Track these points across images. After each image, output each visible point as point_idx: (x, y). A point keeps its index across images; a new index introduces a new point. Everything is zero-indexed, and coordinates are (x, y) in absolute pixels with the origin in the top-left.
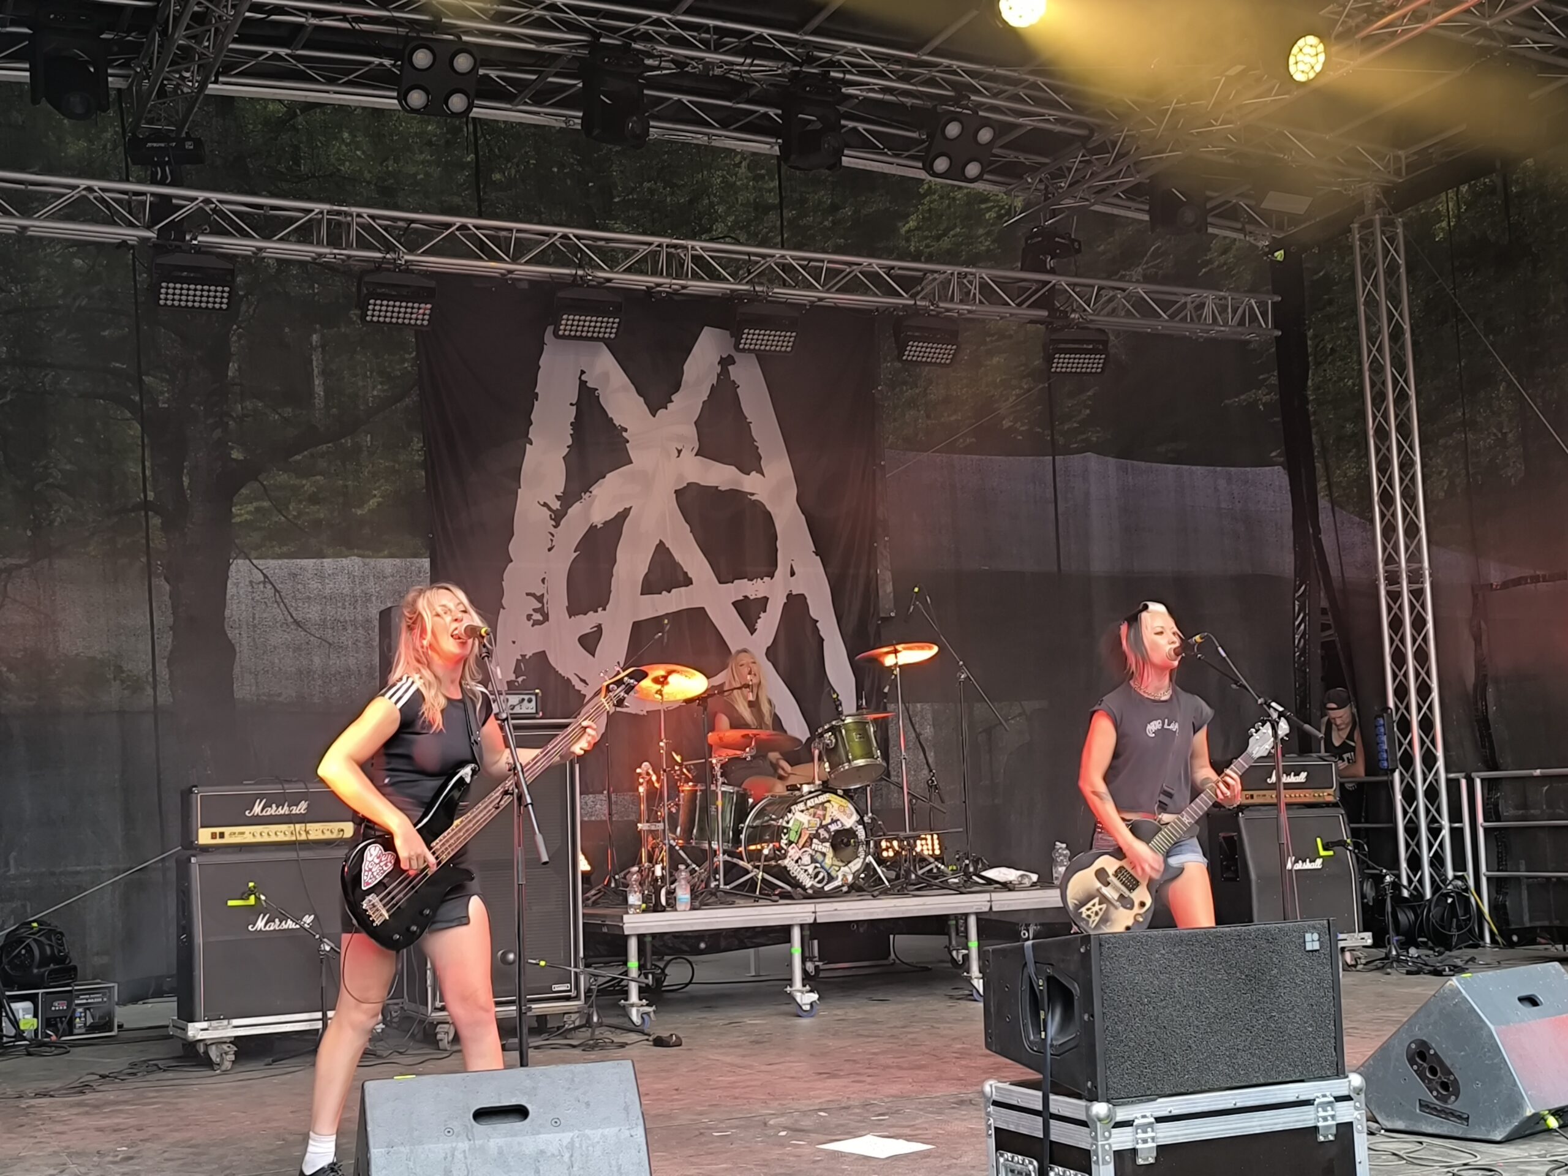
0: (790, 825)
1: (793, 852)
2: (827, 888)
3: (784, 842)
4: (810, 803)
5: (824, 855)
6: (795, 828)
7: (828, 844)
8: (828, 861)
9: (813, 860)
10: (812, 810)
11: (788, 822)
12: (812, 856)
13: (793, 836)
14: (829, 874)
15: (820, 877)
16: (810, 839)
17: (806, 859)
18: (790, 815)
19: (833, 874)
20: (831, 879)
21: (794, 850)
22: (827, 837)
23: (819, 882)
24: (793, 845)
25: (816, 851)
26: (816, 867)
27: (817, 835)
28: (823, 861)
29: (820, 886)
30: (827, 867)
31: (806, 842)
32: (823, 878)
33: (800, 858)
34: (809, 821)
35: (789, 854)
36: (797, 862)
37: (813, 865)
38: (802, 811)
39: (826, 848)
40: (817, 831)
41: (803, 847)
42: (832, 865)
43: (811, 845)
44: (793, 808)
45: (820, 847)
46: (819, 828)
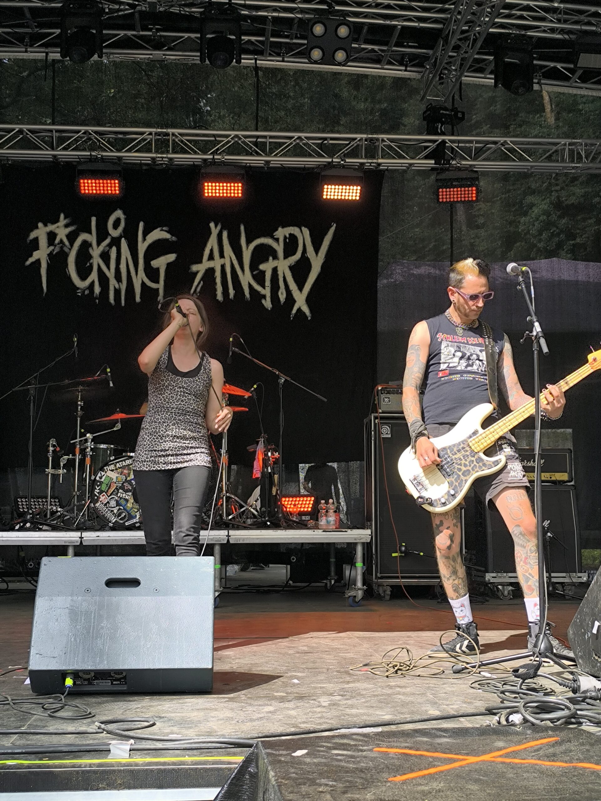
0: (102, 480)
1: (103, 498)
2: (127, 524)
3: (97, 491)
4: (118, 465)
5: (127, 501)
6: (106, 482)
7: (130, 494)
8: (129, 505)
9: (118, 504)
10: (119, 470)
11: (101, 478)
12: (117, 501)
13: (104, 487)
14: (129, 514)
15: (123, 516)
16: (117, 489)
17: (113, 503)
18: (103, 473)
19: (133, 514)
20: (131, 517)
21: (104, 497)
22: (130, 488)
23: (121, 519)
24: (104, 493)
25: (121, 498)
26: (120, 509)
27: (122, 487)
28: (126, 505)
29: (121, 522)
30: (128, 509)
31: (114, 491)
32: (125, 516)
33: (108, 502)
34: (117, 477)
35: (100, 500)
36: (106, 505)
37: (118, 507)
38: (112, 471)
39: (129, 496)
40: (123, 484)
41: (111, 495)
42: (132, 508)
43: (117, 494)
44: (105, 468)
45: (124, 495)
46: (124, 483)
